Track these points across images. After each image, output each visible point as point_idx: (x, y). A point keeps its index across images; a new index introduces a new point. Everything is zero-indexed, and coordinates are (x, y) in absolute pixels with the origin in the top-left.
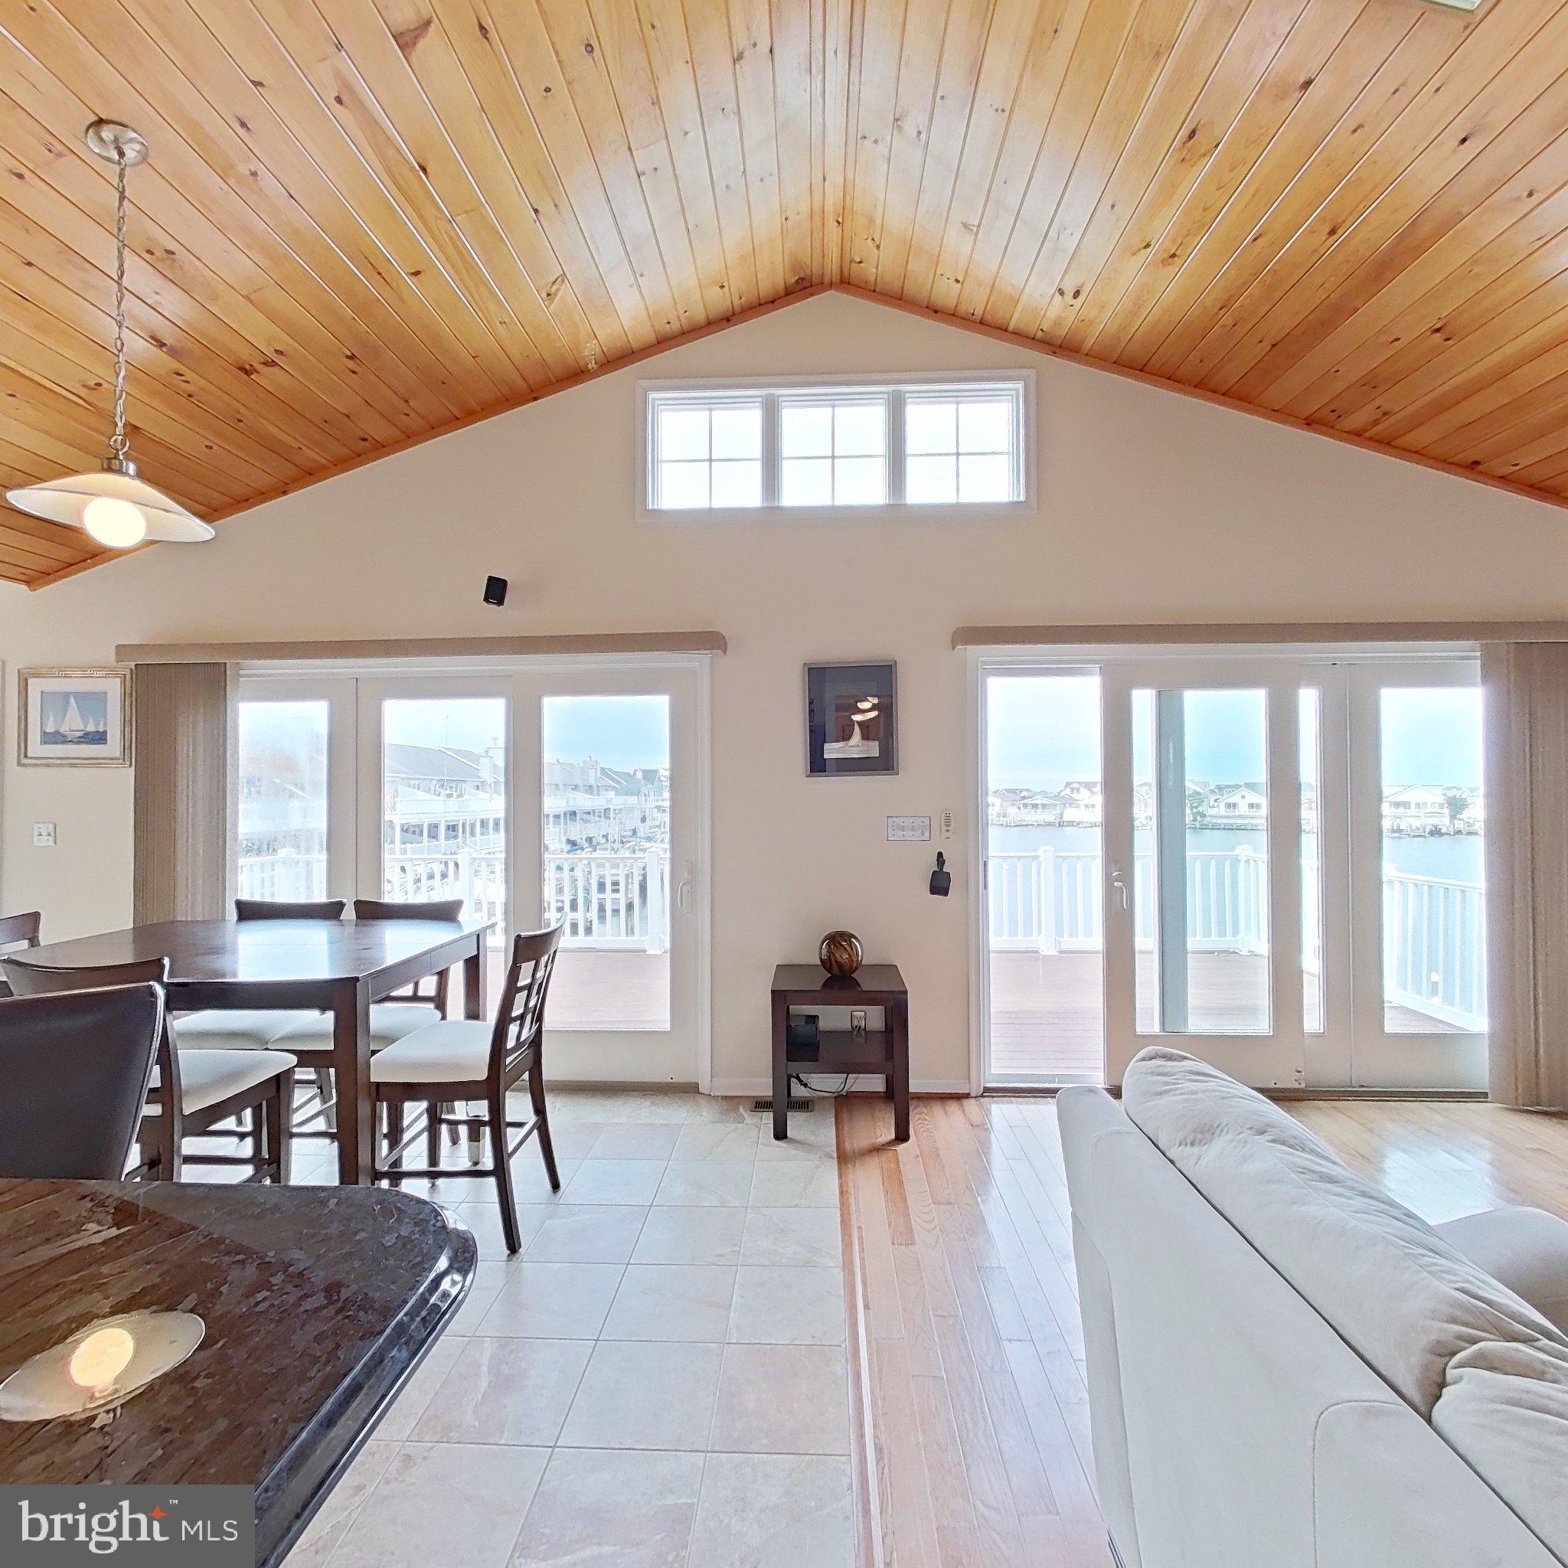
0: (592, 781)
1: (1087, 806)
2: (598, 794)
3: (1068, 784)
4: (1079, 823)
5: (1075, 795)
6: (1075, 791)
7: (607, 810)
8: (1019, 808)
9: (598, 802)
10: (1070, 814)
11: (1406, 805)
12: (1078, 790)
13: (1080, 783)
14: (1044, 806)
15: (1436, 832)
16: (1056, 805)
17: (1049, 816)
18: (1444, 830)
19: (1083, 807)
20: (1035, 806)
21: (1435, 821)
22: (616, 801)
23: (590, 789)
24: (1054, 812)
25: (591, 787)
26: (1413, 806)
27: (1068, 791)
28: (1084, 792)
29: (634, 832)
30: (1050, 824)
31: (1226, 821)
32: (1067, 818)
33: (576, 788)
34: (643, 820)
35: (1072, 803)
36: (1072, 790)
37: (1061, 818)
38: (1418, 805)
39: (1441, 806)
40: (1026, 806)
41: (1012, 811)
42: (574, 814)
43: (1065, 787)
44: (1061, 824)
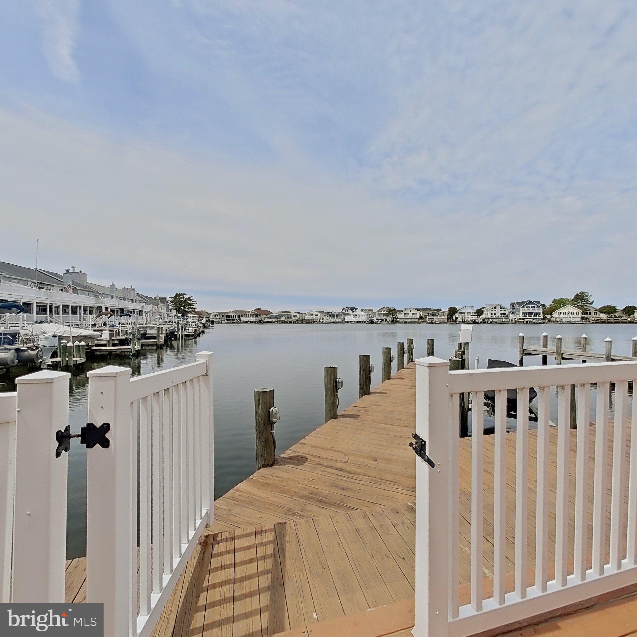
0: (132, 297)
1: (354, 315)
2: (136, 302)
4: (351, 322)
6: (347, 311)
7: (141, 311)
8: (328, 317)
9: (136, 306)
10: (347, 319)
11: (464, 313)
13: (348, 308)
14: (338, 315)
15: (475, 322)
17: (340, 319)
18: (477, 321)
19: (352, 316)
20: (334, 315)
21: (474, 318)
22: (146, 307)
25: (132, 300)
26: (466, 313)
27: (344, 311)
28: (350, 312)
30: (341, 322)
31: (405, 320)
35: (347, 315)
36: (345, 311)
37: (345, 320)
38: (468, 313)
39: (475, 313)
40: (330, 315)
41: (325, 318)
43: (343, 310)
44: (345, 322)
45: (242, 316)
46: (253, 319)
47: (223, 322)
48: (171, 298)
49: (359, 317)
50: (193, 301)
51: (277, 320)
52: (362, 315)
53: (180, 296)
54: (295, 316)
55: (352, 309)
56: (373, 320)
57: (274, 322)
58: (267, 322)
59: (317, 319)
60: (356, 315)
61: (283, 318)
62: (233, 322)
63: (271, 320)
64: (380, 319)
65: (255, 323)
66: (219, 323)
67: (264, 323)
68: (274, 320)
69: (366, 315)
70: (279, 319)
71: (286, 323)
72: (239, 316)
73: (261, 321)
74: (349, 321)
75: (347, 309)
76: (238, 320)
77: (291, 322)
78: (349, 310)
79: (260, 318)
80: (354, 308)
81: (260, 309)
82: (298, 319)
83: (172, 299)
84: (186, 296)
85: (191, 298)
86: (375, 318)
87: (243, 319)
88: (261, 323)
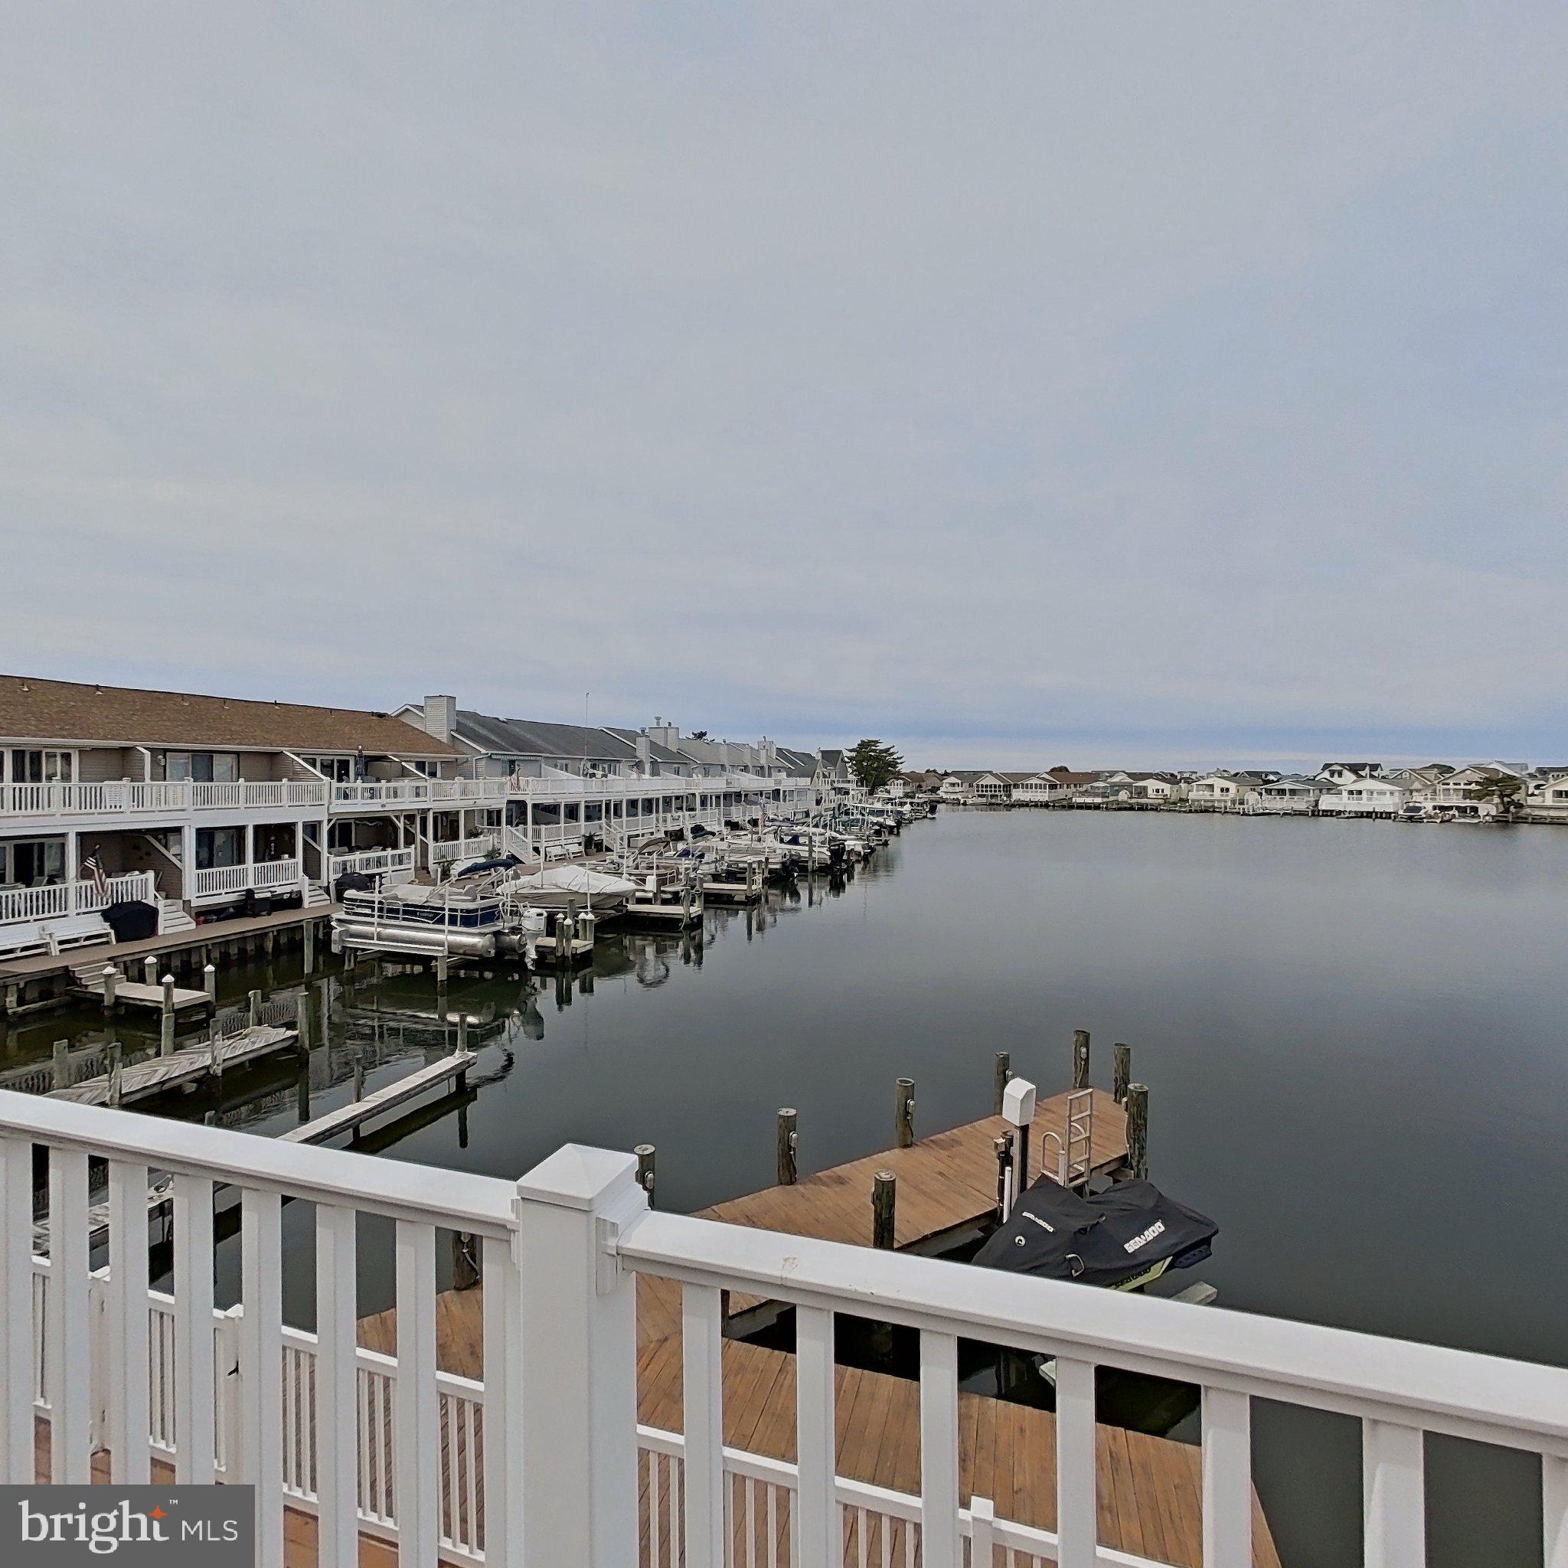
0: (763, 762)
1: (1351, 792)
2: (770, 776)
3: (1326, 766)
4: (1339, 813)
5: (1336, 779)
6: (1336, 775)
7: (776, 792)
8: (1261, 794)
9: (768, 784)
10: (1327, 802)
12: (1340, 774)
13: (1342, 765)
14: (1293, 792)
16: (1309, 790)
17: (1301, 804)
19: (1345, 794)
20: (1281, 792)
22: (787, 783)
23: (761, 771)
24: (1306, 799)
25: (762, 768)
27: (1326, 774)
28: (1349, 776)
29: (807, 814)
30: (1301, 813)
31: (1554, 813)
32: (1322, 806)
33: (745, 769)
34: (818, 802)
35: (1331, 788)
36: (1332, 774)
37: (1317, 805)
40: (1269, 792)
41: (1252, 797)
42: (738, 795)
43: (1324, 769)
44: (1316, 813)
45: (1016, 786)
46: (1043, 796)
47: (969, 801)
48: (851, 751)
49: (1369, 799)
50: (895, 756)
51: (1106, 800)
52: (1382, 793)
53: (869, 745)
54: (1158, 791)
55: (1355, 769)
56: (1419, 809)
57: (1097, 807)
58: (1080, 807)
59: (1225, 801)
60: (1360, 793)
61: (1123, 796)
62: (993, 801)
63: (1089, 800)
64: (1450, 808)
65: (1046, 805)
66: (959, 804)
67: (1071, 807)
68: (1098, 800)
69: (1397, 794)
70: (1112, 798)
71: (1132, 809)
72: (1010, 785)
73: (1065, 803)
74: (1332, 811)
75: (1340, 768)
76: (1005, 798)
77: (1142, 808)
78: (1346, 773)
79: (1061, 793)
80: (1363, 766)
81: (1064, 769)
82: (1166, 799)
83: (854, 754)
84: (881, 747)
85: (891, 751)
86: (1429, 806)
87: (1017, 795)
88: (1064, 807)
